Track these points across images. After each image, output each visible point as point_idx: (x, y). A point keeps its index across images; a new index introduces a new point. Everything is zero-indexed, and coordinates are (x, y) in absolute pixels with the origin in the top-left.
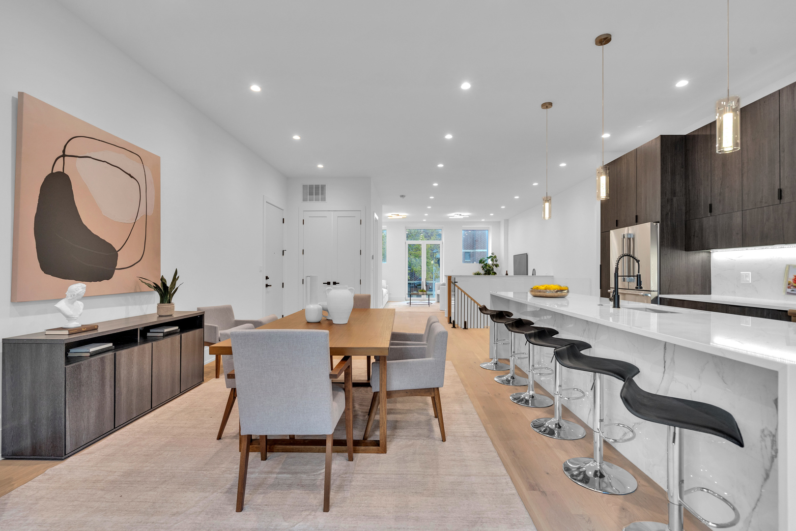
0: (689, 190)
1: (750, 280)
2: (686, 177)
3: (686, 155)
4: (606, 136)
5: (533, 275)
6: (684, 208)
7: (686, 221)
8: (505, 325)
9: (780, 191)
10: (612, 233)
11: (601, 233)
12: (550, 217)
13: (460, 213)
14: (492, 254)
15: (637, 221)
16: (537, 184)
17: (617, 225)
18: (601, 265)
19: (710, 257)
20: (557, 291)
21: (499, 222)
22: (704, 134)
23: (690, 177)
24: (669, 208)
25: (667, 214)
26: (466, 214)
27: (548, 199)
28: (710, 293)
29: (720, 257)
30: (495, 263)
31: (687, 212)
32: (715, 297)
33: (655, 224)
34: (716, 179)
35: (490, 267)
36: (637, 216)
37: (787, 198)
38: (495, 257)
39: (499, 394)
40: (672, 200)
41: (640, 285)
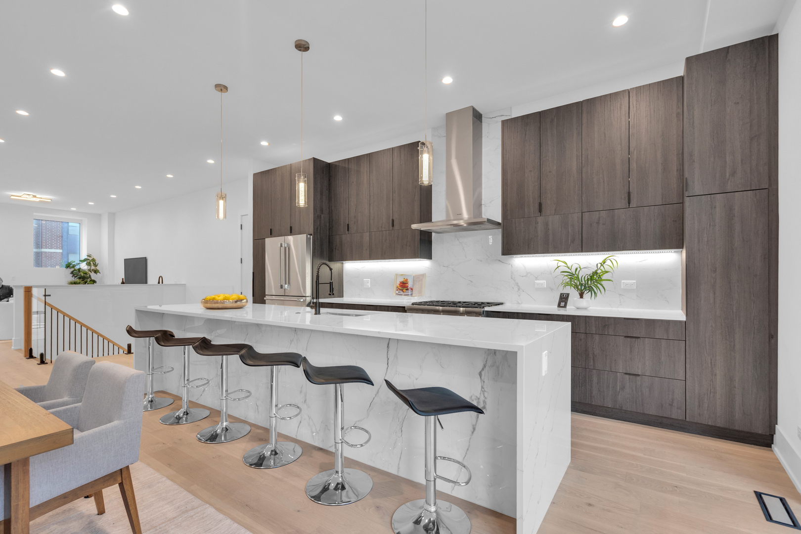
0: (332, 210)
1: (369, 285)
2: (330, 199)
3: (329, 180)
4: (264, 143)
5: (159, 283)
6: (328, 225)
7: (329, 236)
8: (193, 347)
9: (393, 221)
10: (269, 242)
11: (254, 240)
12: (225, 216)
13: (34, 195)
14: (88, 256)
15: (291, 232)
16: (172, 176)
17: (271, 234)
18: (253, 273)
19: (343, 267)
20: (236, 302)
21: (99, 216)
22: (344, 166)
23: (333, 200)
24: (318, 223)
25: (317, 228)
26: (46, 197)
27: (223, 197)
28: (343, 296)
29: (351, 267)
30: (93, 267)
31: (331, 229)
32: (346, 300)
33: (309, 236)
34: (352, 204)
35: (86, 274)
36: (291, 227)
37: (396, 227)
38: (94, 260)
39: (180, 440)
40: (320, 216)
41: (333, 291)
